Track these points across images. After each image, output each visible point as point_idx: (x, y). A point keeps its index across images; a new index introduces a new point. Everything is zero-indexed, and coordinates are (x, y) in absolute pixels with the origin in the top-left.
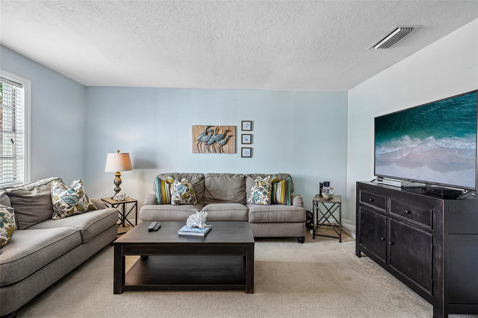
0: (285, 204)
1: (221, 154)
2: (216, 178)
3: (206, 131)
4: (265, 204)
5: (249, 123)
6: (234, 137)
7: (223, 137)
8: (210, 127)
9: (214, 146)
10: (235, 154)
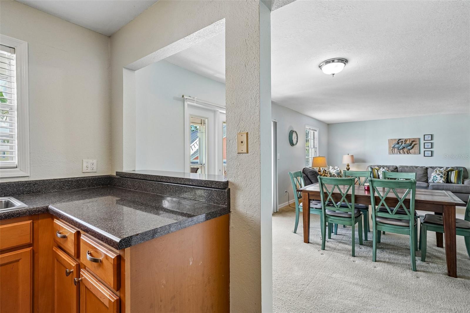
0: (458, 184)
1: (408, 155)
2: (406, 168)
3: (398, 142)
4: (441, 182)
5: (430, 136)
6: (418, 145)
7: (410, 145)
8: (400, 139)
9: (403, 150)
10: (420, 155)
